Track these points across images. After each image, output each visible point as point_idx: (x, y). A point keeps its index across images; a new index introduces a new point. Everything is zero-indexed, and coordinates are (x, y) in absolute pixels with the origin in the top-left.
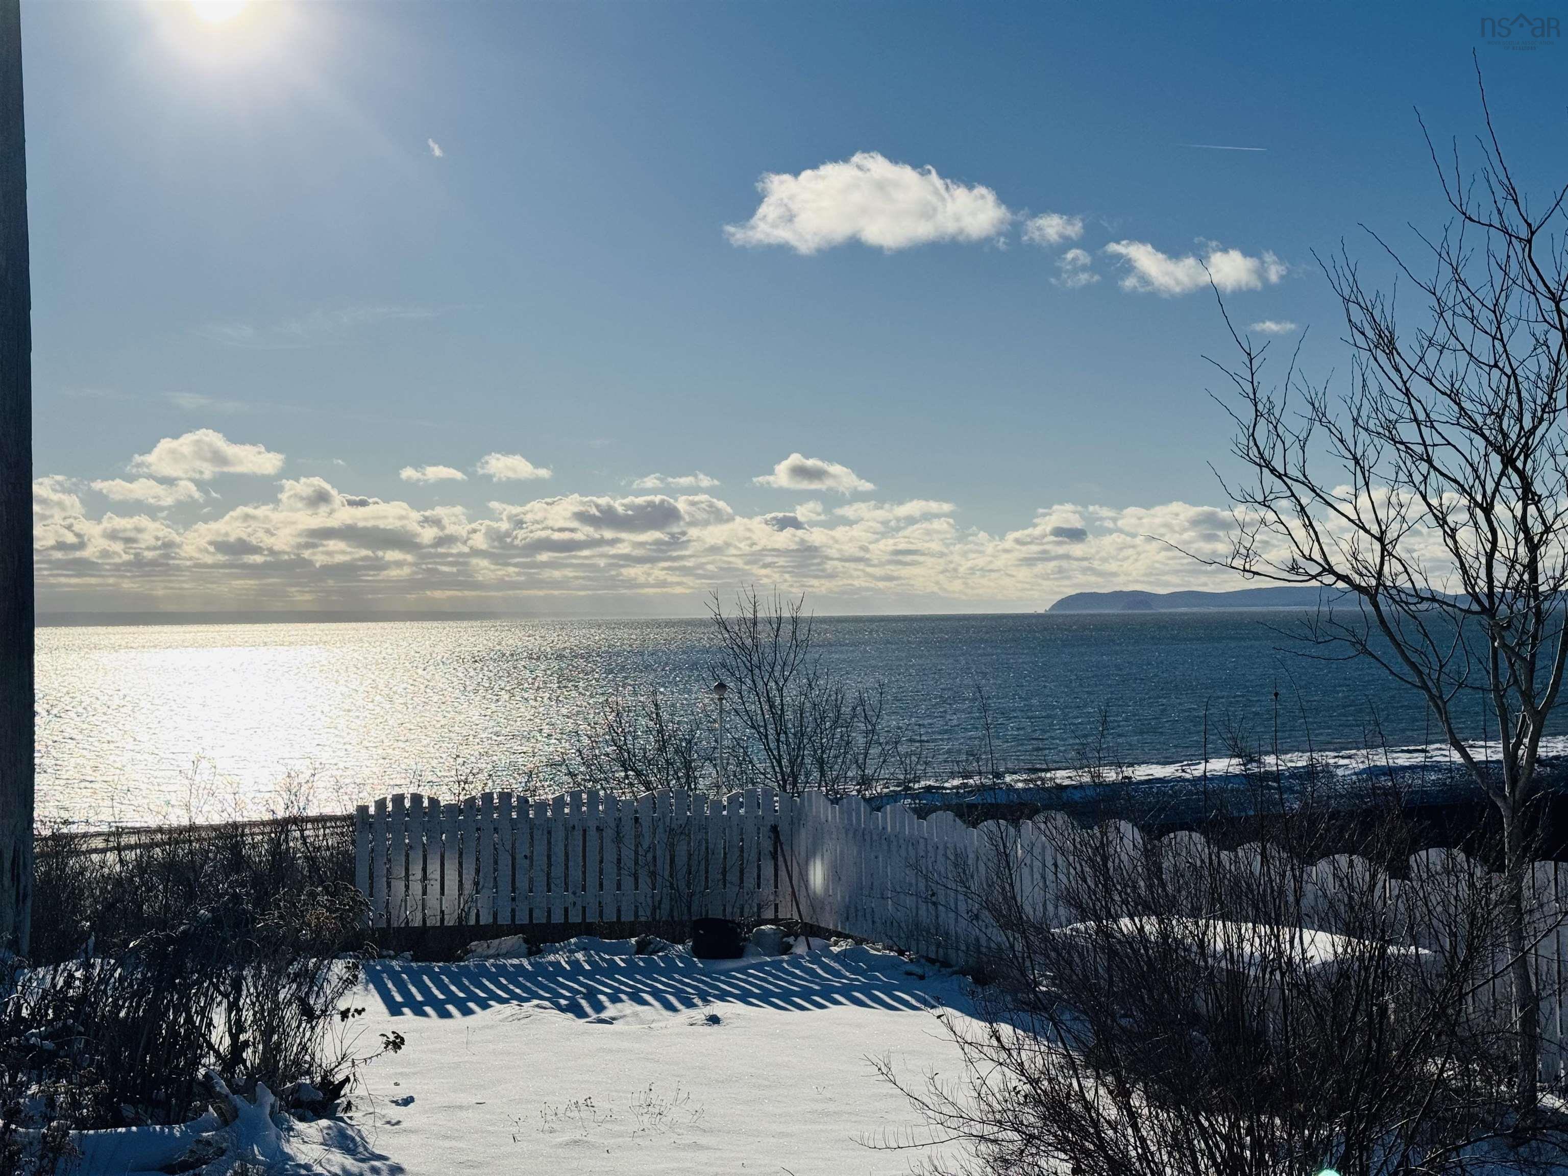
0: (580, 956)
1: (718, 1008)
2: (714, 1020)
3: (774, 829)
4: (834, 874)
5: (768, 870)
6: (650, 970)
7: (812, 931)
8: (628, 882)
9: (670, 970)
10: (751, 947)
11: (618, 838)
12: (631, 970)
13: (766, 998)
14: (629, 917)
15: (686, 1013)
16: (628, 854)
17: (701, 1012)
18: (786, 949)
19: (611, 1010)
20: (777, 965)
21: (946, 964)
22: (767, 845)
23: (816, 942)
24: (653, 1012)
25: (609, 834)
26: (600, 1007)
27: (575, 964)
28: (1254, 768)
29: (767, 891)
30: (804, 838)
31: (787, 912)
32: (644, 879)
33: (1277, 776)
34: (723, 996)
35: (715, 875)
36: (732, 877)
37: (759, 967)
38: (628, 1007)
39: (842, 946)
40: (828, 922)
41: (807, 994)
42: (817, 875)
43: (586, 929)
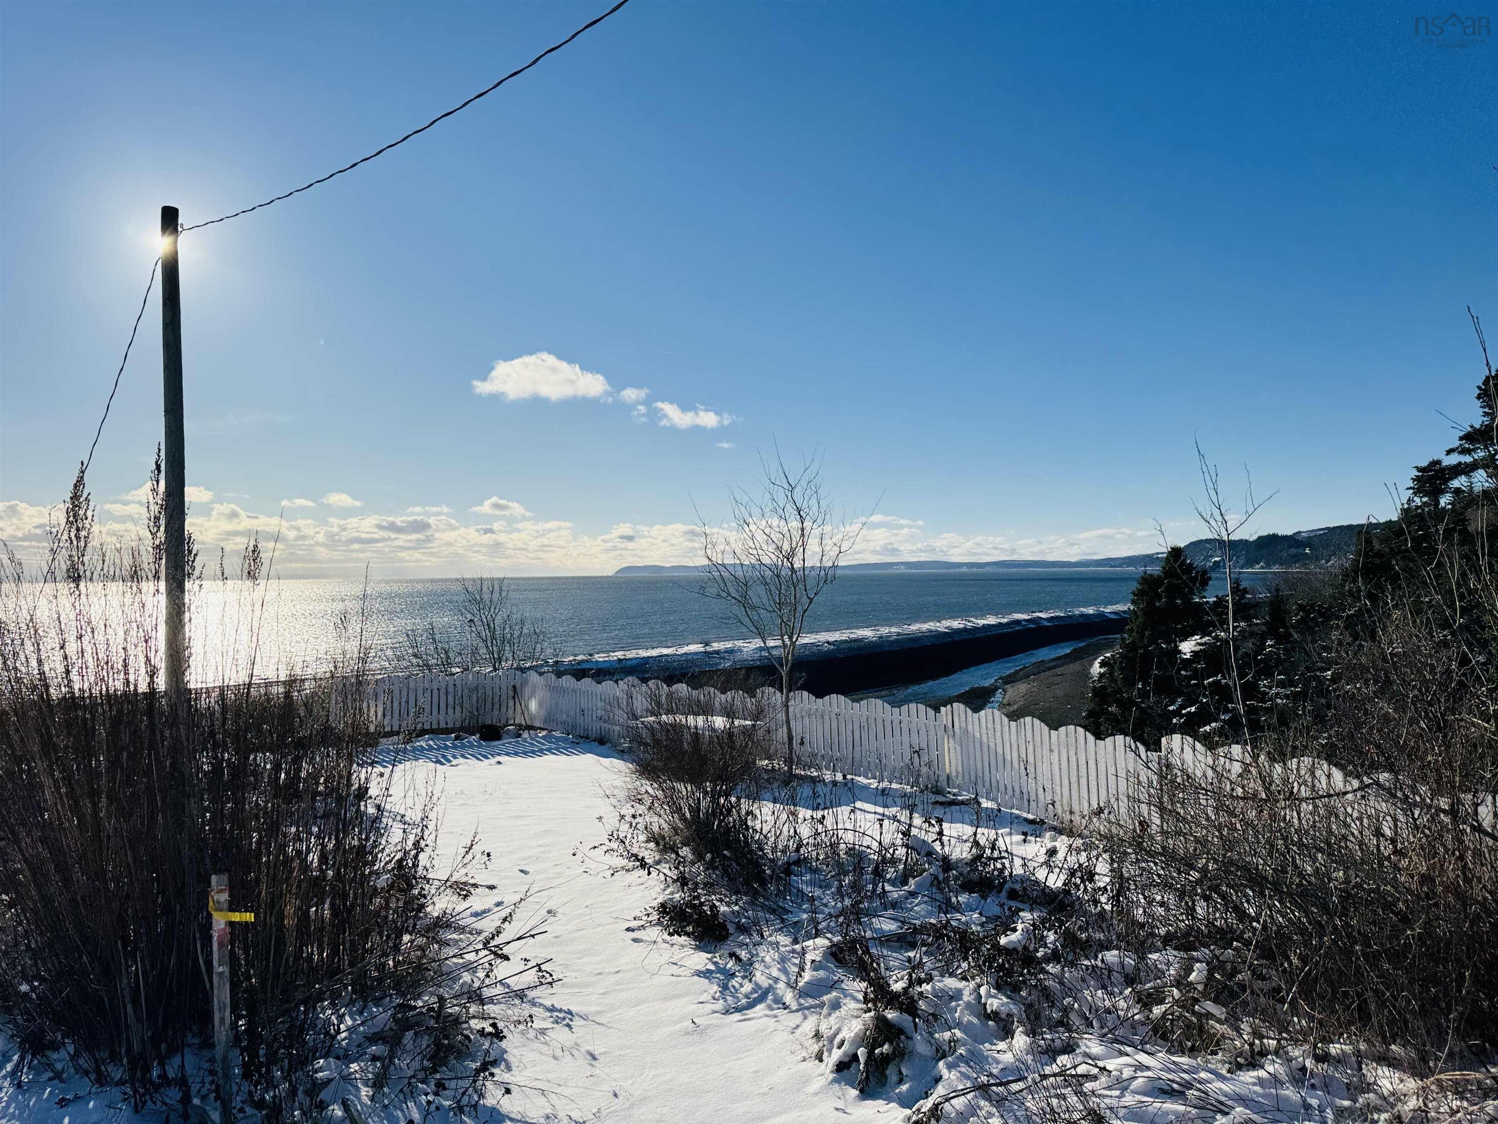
0: (431, 742)
1: (498, 758)
2: (499, 763)
3: (514, 687)
4: (541, 705)
5: (511, 703)
6: (463, 747)
7: (530, 728)
8: (450, 711)
9: (471, 746)
10: (504, 736)
11: (447, 693)
12: (455, 747)
13: (516, 754)
14: (450, 725)
15: (486, 761)
16: (451, 699)
17: (493, 760)
18: (519, 736)
19: (454, 762)
20: (517, 742)
21: (587, 738)
22: (511, 693)
23: (532, 732)
24: (473, 761)
25: (443, 691)
26: (449, 761)
27: (429, 745)
28: (709, 649)
29: (511, 712)
30: (527, 691)
31: (519, 720)
32: (458, 709)
33: (717, 652)
34: (499, 754)
35: (489, 705)
36: (497, 706)
37: (510, 743)
38: (461, 760)
39: (544, 733)
40: (537, 724)
41: (533, 752)
42: (533, 705)
43: (432, 731)
